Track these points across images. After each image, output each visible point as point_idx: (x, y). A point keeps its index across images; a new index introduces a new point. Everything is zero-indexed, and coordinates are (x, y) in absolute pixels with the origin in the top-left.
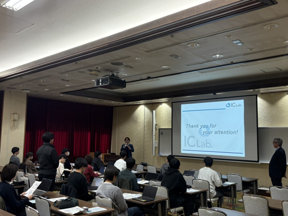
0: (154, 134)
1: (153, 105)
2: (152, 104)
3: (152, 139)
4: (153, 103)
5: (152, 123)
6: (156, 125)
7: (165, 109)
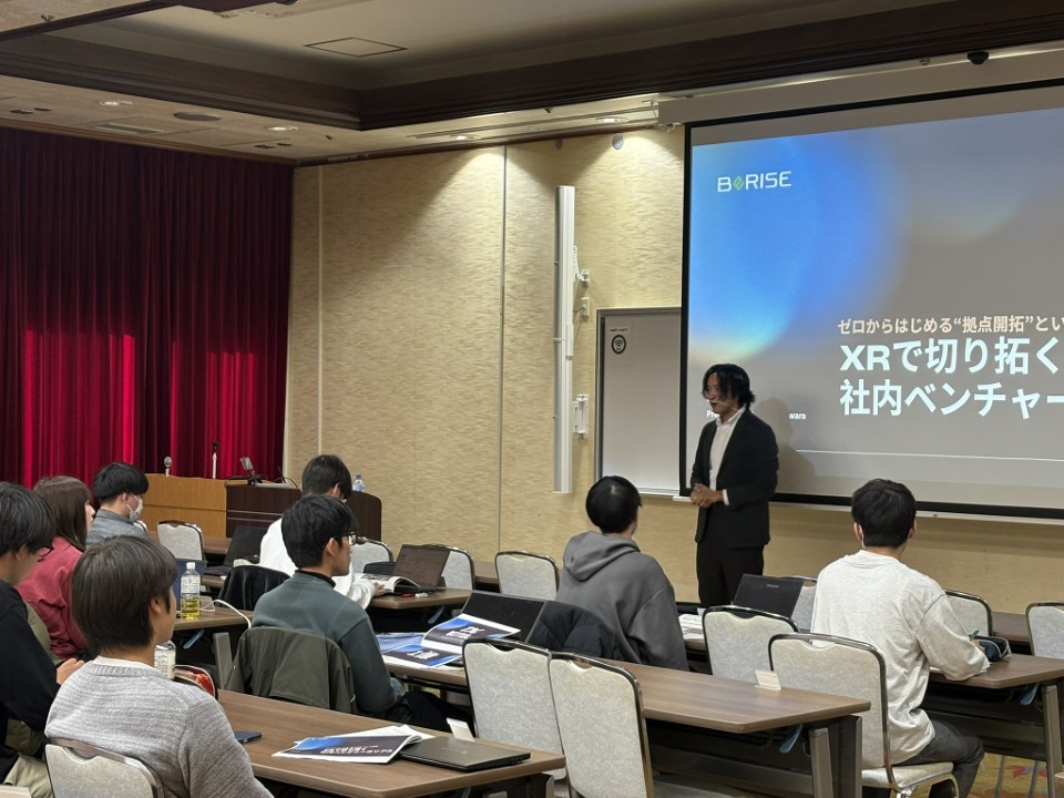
0: (567, 348)
1: (559, 146)
2: (553, 143)
3: (552, 387)
4: (559, 137)
5: (553, 272)
6: (584, 285)
7: (644, 176)
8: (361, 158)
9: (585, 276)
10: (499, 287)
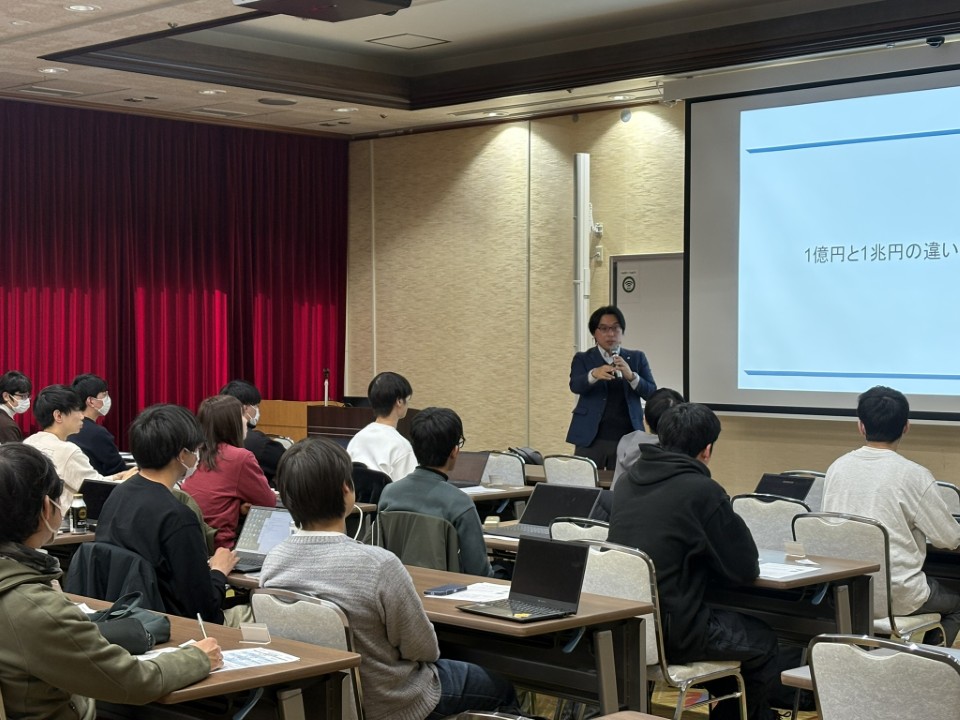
0: (585, 288)
1: (575, 120)
2: (570, 117)
3: (573, 321)
4: (575, 113)
5: (572, 225)
6: (598, 236)
7: (649, 144)
8: (406, 132)
9: (599, 229)
10: (526, 238)
